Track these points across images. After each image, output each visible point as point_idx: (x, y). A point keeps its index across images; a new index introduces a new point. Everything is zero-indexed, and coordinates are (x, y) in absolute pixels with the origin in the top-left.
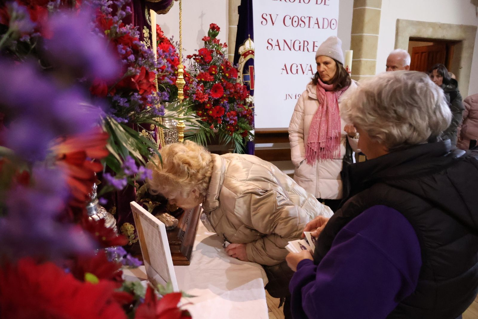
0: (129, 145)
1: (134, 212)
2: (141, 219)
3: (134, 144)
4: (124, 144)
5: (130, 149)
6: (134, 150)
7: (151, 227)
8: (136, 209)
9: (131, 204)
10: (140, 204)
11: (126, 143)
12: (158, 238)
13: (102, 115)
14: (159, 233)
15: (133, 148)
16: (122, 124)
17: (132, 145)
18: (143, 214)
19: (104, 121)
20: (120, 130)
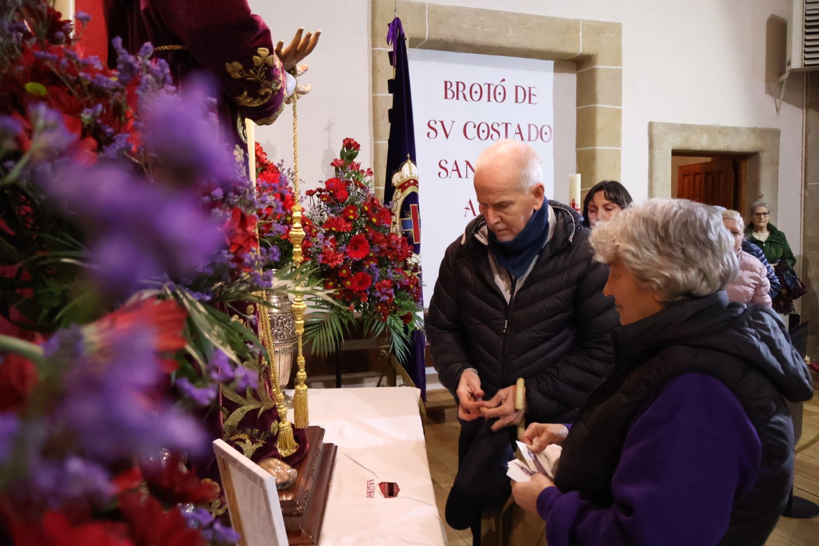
0: (213, 335)
1: (219, 457)
2: (232, 468)
3: (223, 334)
4: (207, 335)
5: (217, 343)
6: (222, 345)
7: (251, 483)
8: (223, 452)
9: (214, 444)
10: (231, 443)
11: (209, 332)
12: (263, 504)
13: (170, 287)
14: (265, 492)
15: (220, 342)
16: (202, 302)
17: (219, 336)
18: (234, 461)
19: (172, 298)
20: (200, 312)
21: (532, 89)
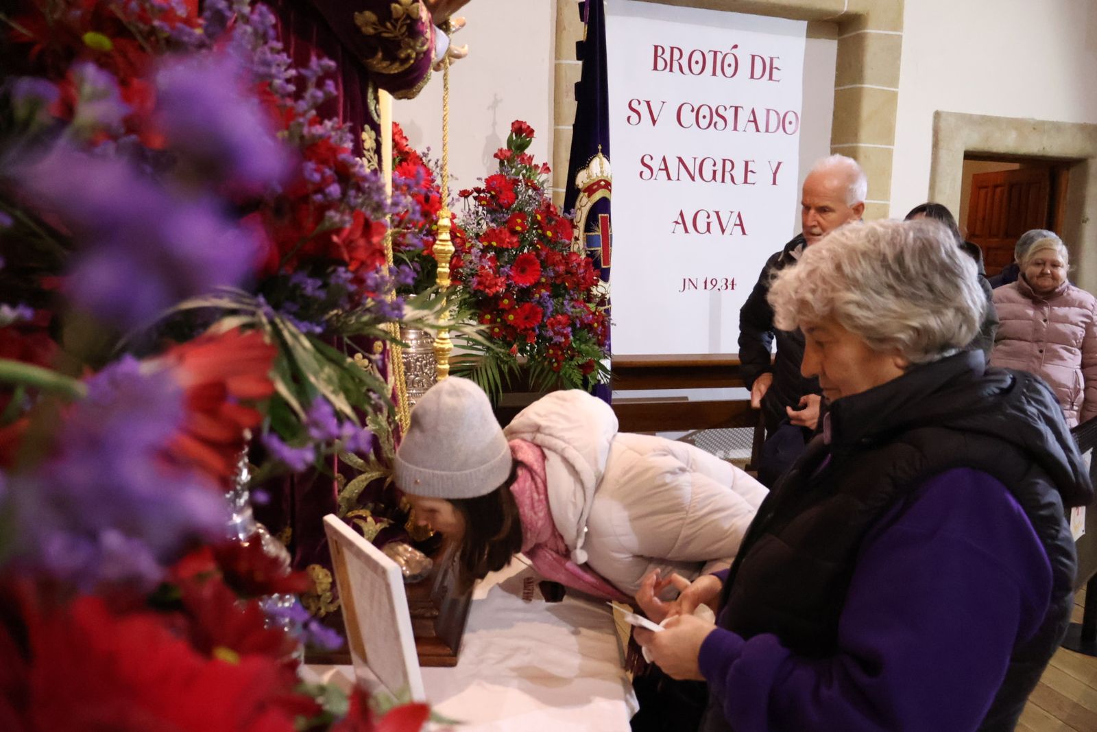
0: (322, 380)
1: (331, 538)
2: (348, 556)
3: (335, 379)
4: (312, 379)
5: (326, 390)
6: (334, 392)
7: (370, 573)
8: (336, 532)
9: (326, 521)
10: (347, 521)
11: (316, 375)
12: (385, 600)
13: (266, 314)
14: (388, 586)
15: (331, 388)
16: (309, 335)
17: (329, 381)
18: (350, 544)
19: (268, 328)
20: (303, 347)
21: (774, 60)
